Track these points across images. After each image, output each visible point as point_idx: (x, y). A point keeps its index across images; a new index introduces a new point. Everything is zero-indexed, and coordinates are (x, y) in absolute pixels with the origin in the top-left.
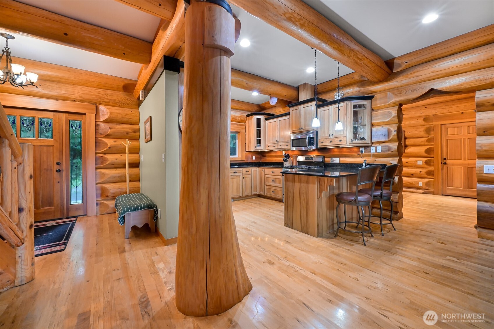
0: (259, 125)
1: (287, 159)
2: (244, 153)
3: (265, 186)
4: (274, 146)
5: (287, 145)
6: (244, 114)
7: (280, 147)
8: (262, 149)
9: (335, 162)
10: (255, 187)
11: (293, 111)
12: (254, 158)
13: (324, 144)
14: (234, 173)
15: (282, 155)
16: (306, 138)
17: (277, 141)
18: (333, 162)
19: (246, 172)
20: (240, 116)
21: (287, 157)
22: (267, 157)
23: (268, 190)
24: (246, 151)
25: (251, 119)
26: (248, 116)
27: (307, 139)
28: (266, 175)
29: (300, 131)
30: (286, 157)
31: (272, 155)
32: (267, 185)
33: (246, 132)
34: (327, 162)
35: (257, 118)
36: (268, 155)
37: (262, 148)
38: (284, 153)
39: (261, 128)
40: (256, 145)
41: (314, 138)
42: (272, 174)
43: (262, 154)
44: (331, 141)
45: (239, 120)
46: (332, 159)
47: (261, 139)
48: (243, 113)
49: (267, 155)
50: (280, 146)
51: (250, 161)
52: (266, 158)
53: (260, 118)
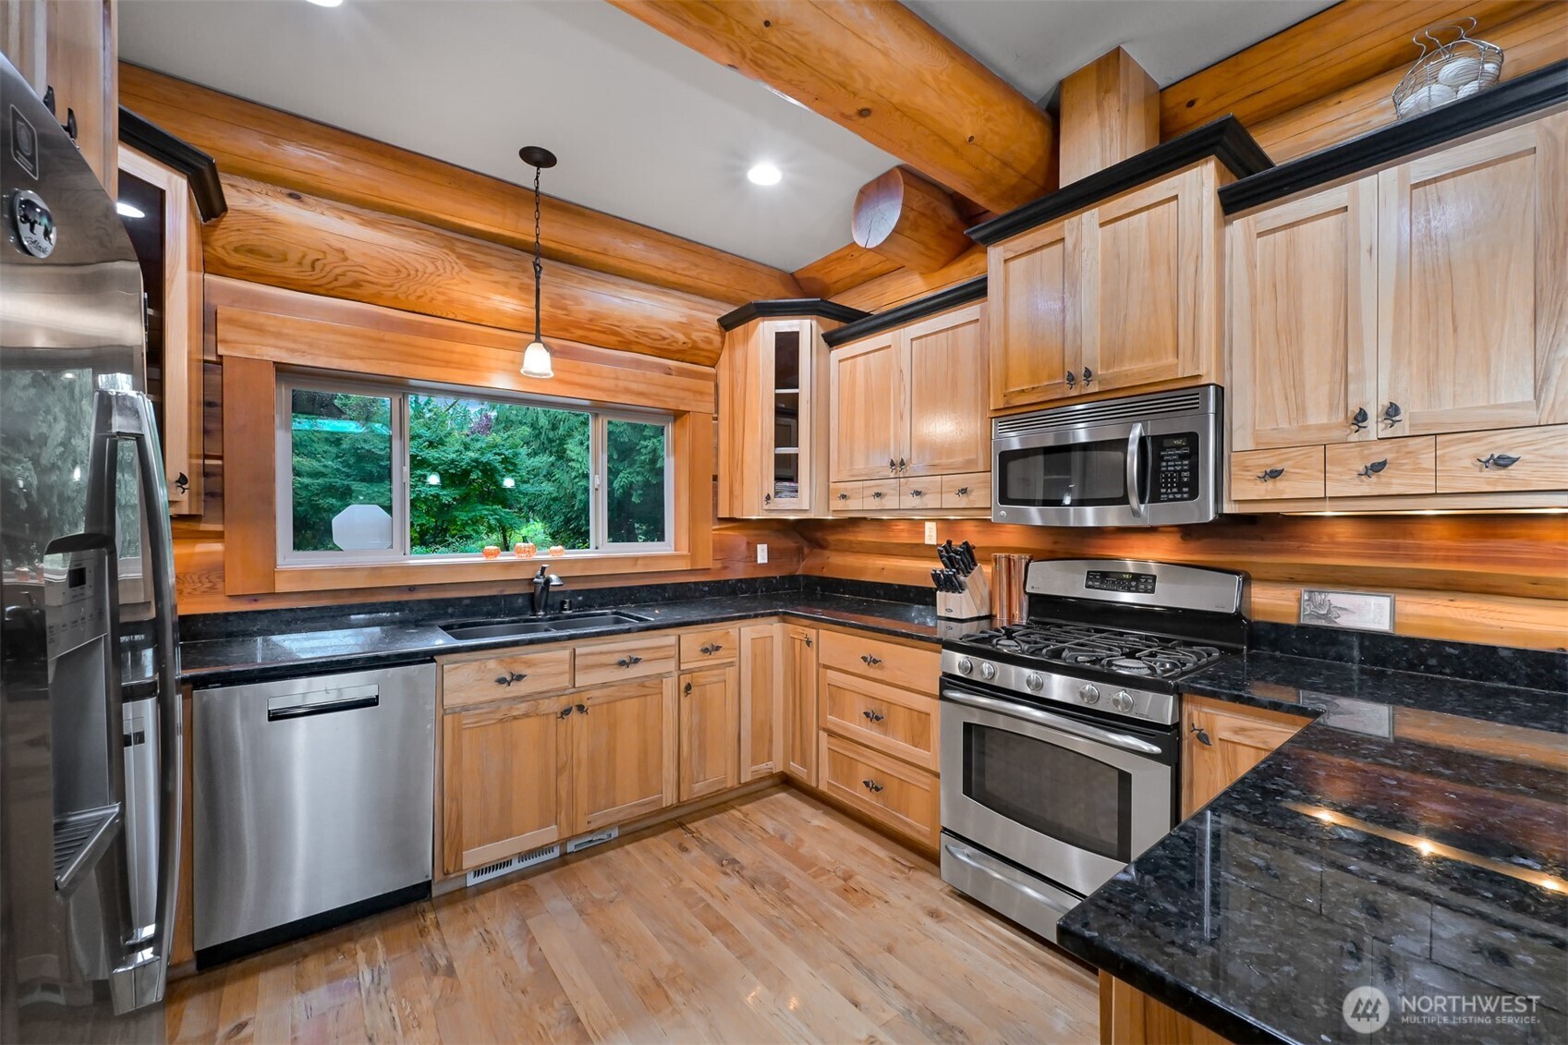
0: (786, 370)
1: (962, 578)
2: (710, 531)
3: (823, 735)
4: (878, 495)
5: (964, 491)
6: (709, 315)
7: (912, 502)
8: (806, 510)
9: (1345, 621)
10: (763, 733)
11: (1011, 264)
12: (762, 555)
13: (1285, 488)
14: (622, 663)
15: (917, 545)
16: (1123, 443)
17: (892, 464)
18: (1324, 617)
19: (705, 651)
20: (684, 320)
21: (959, 559)
22: (836, 550)
23: (842, 765)
24: (721, 515)
25: (746, 338)
26: (727, 324)
27: (1133, 448)
28: (828, 671)
29: (1074, 393)
30: (950, 562)
31: (861, 543)
32: (831, 734)
33: (717, 412)
34: (1265, 613)
35: (777, 334)
36: (842, 541)
37: (803, 503)
38: (931, 535)
39: (804, 391)
40: (770, 485)
41: (1192, 440)
42: (862, 668)
43: (808, 533)
44: (1377, 468)
45: (675, 347)
46: (1319, 598)
47: (803, 450)
48: (700, 307)
49: (832, 538)
50: (918, 493)
51: (739, 572)
52: (827, 553)
53: (798, 333)
